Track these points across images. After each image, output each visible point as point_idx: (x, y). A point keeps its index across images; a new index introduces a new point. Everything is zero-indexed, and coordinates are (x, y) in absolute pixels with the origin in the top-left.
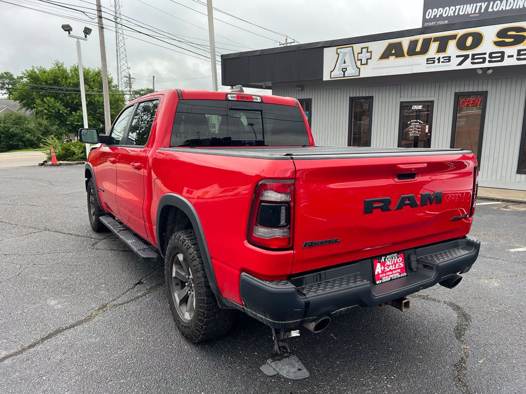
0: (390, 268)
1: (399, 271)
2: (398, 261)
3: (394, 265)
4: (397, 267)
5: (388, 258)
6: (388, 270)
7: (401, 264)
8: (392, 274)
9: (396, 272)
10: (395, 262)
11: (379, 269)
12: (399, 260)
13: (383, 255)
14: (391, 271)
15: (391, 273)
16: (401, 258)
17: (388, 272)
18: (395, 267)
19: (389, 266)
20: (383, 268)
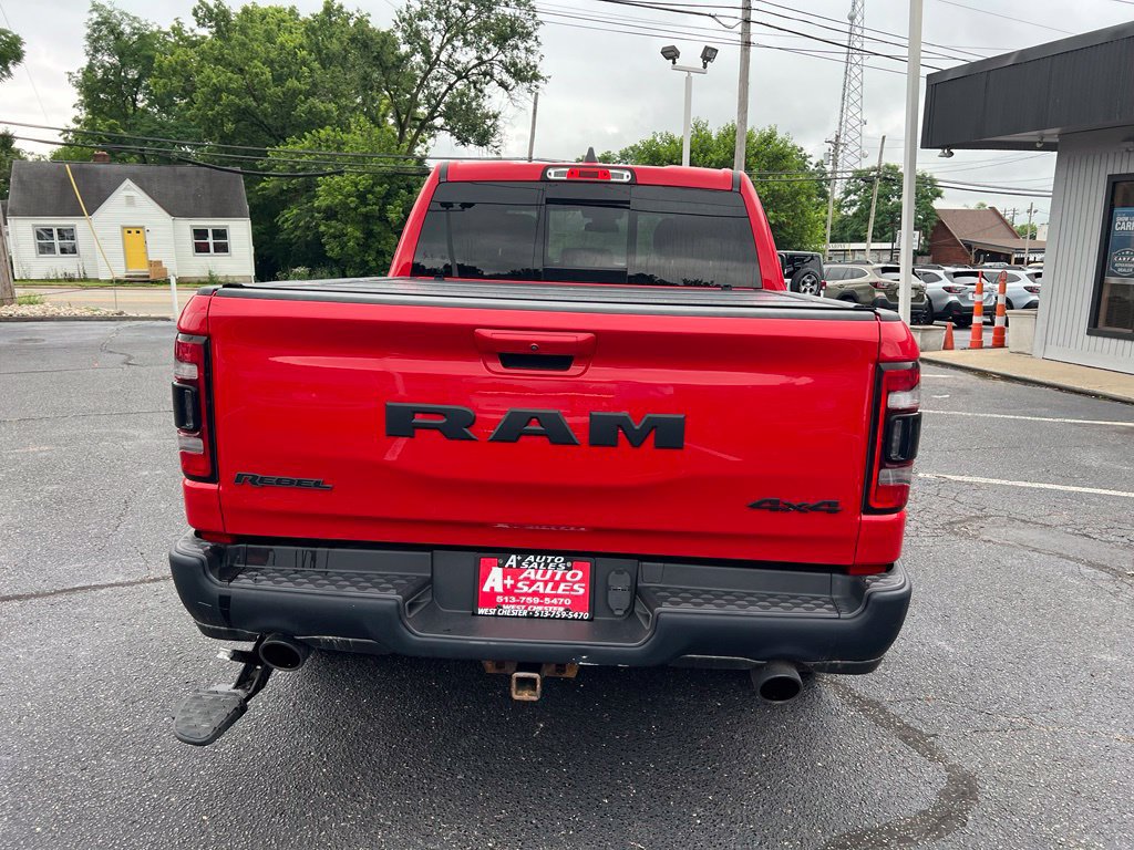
0: (534, 588)
1: (568, 602)
2: (568, 577)
3: (550, 585)
4: (560, 591)
5: (530, 563)
6: (526, 589)
7: (576, 587)
8: (540, 604)
9: (555, 601)
10: (557, 578)
11: (495, 580)
12: (574, 576)
13: (516, 552)
14: (535, 594)
15: (537, 600)
16: (580, 574)
17: (526, 595)
18: (555, 587)
19: (533, 583)
20: (509, 582)
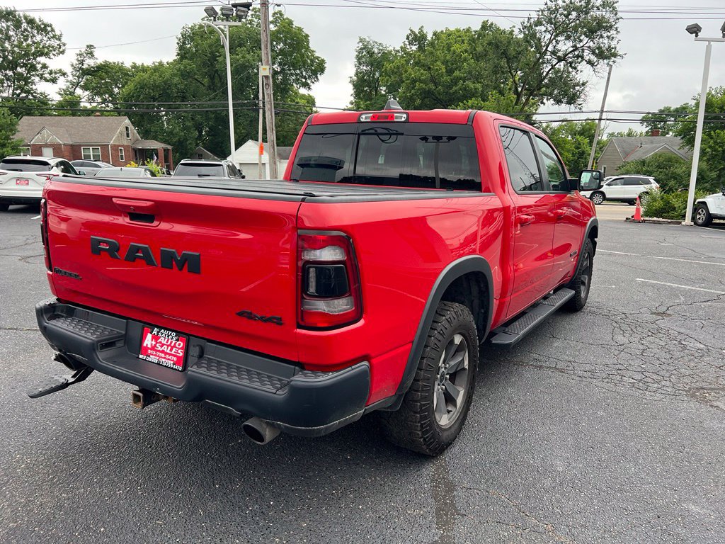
0: (163, 349)
1: (175, 359)
2: (177, 345)
3: (169, 348)
4: (173, 353)
5: (162, 334)
6: (159, 348)
7: (179, 351)
8: (164, 358)
9: (170, 357)
10: (172, 345)
11: (148, 341)
12: (179, 345)
13: (157, 327)
14: (163, 352)
15: (163, 355)
16: (182, 344)
17: (159, 351)
18: (171, 350)
19: (163, 345)
20: (154, 343)
